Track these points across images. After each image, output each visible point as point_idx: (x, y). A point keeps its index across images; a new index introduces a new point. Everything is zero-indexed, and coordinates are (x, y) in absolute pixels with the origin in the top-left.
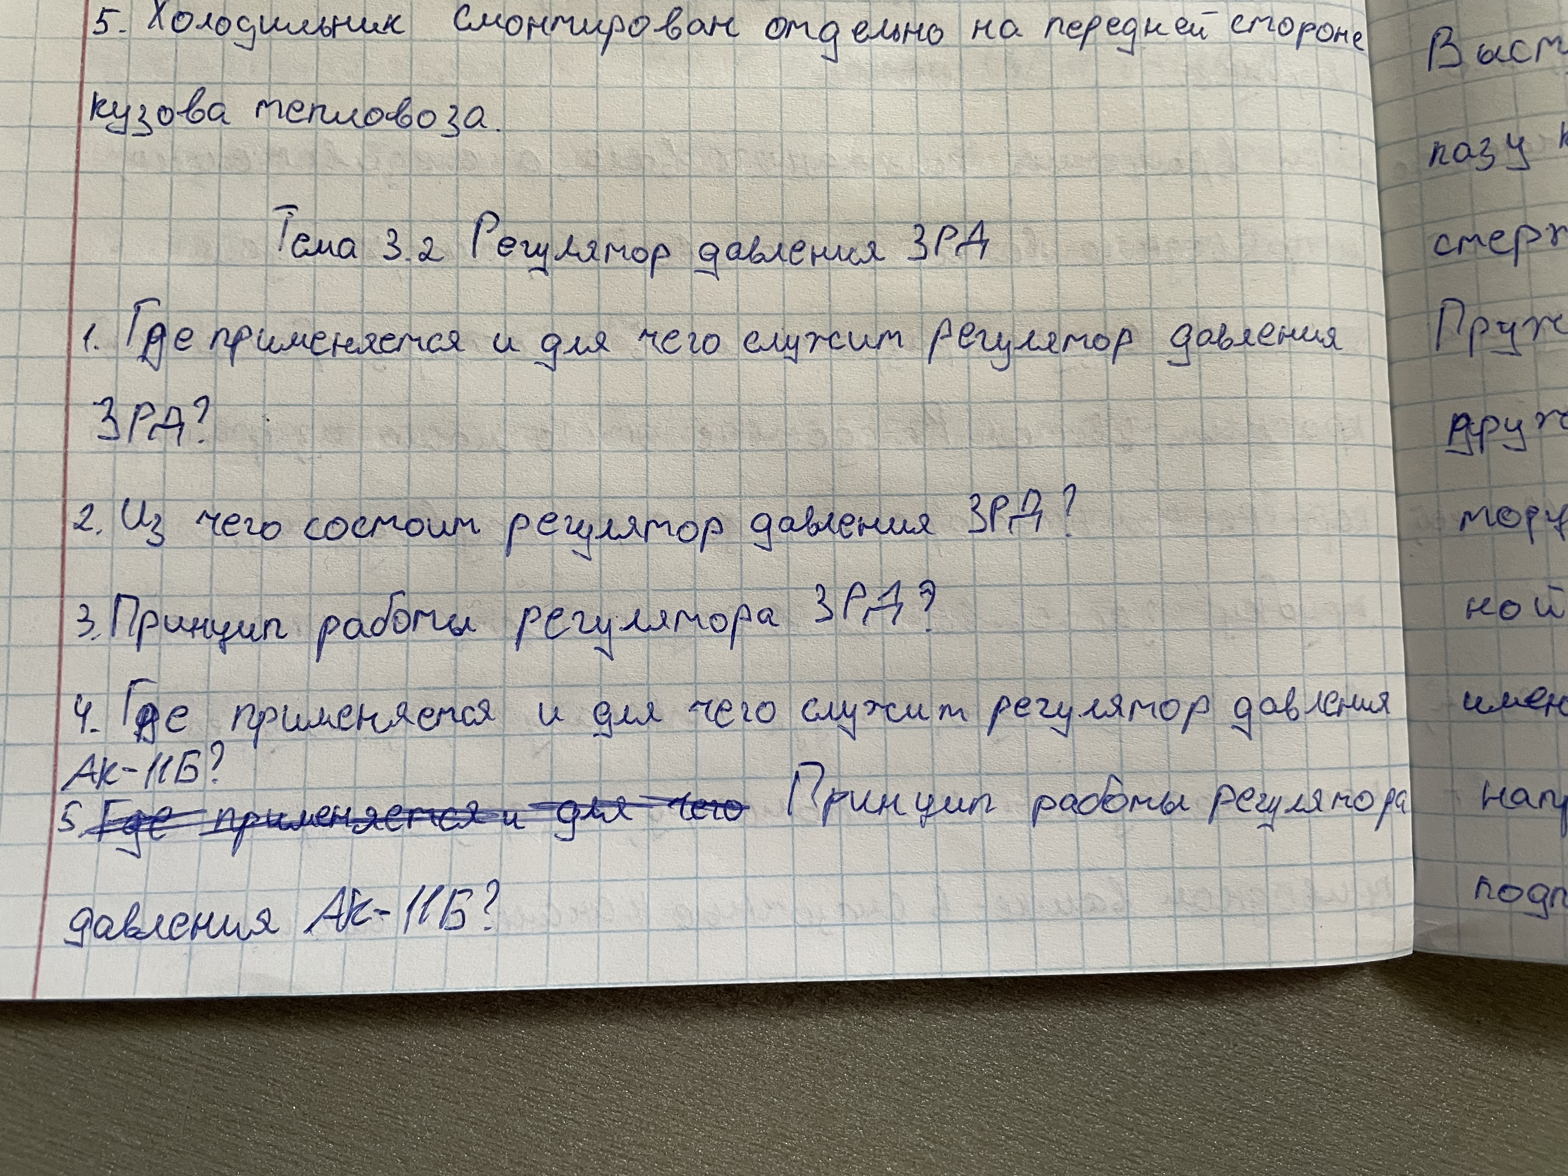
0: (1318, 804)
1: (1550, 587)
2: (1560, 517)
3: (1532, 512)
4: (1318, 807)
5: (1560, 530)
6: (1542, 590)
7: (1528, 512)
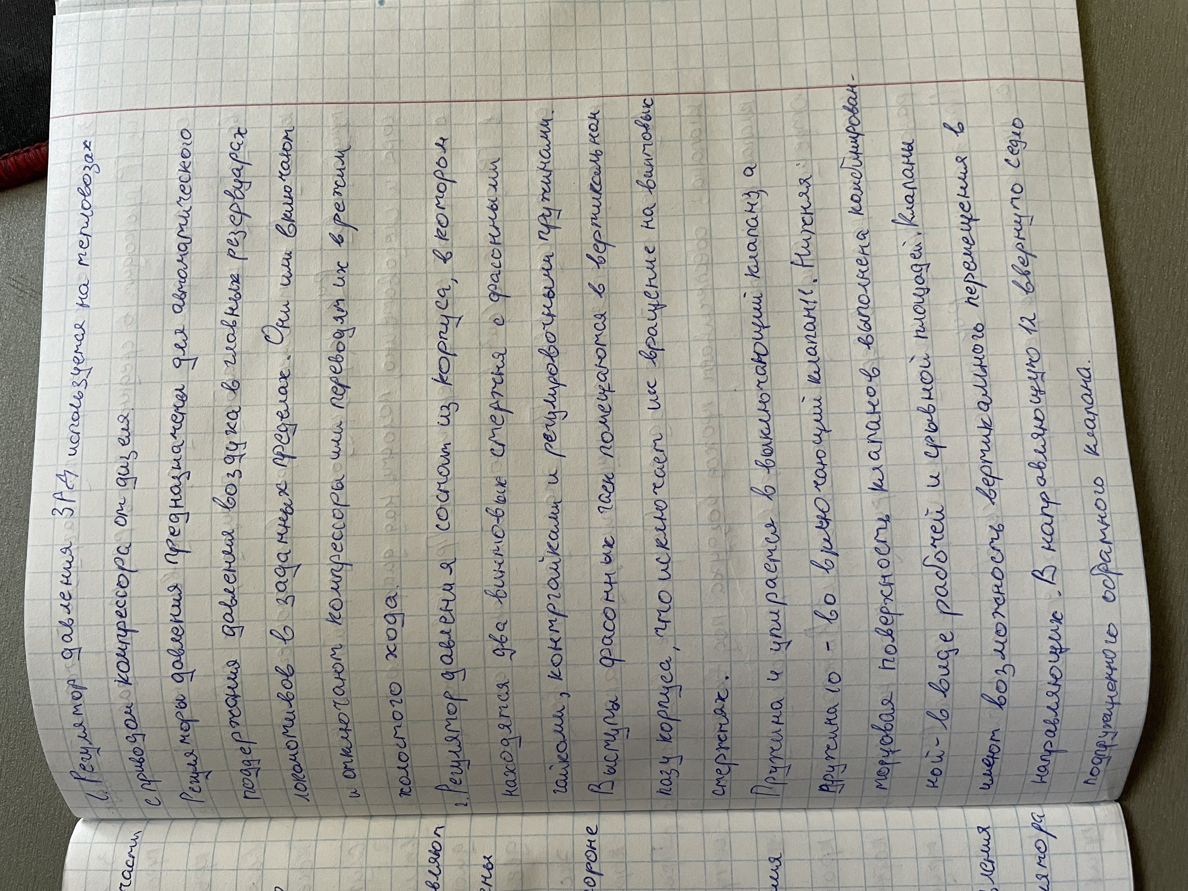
0: (1044, 876)
1: (926, 757)
2: (887, 752)
3: (882, 763)
4: (1046, 877)
5: (895, 752)
6: (928, 760)
7: (882, 764)
